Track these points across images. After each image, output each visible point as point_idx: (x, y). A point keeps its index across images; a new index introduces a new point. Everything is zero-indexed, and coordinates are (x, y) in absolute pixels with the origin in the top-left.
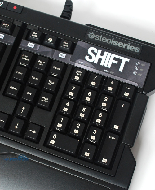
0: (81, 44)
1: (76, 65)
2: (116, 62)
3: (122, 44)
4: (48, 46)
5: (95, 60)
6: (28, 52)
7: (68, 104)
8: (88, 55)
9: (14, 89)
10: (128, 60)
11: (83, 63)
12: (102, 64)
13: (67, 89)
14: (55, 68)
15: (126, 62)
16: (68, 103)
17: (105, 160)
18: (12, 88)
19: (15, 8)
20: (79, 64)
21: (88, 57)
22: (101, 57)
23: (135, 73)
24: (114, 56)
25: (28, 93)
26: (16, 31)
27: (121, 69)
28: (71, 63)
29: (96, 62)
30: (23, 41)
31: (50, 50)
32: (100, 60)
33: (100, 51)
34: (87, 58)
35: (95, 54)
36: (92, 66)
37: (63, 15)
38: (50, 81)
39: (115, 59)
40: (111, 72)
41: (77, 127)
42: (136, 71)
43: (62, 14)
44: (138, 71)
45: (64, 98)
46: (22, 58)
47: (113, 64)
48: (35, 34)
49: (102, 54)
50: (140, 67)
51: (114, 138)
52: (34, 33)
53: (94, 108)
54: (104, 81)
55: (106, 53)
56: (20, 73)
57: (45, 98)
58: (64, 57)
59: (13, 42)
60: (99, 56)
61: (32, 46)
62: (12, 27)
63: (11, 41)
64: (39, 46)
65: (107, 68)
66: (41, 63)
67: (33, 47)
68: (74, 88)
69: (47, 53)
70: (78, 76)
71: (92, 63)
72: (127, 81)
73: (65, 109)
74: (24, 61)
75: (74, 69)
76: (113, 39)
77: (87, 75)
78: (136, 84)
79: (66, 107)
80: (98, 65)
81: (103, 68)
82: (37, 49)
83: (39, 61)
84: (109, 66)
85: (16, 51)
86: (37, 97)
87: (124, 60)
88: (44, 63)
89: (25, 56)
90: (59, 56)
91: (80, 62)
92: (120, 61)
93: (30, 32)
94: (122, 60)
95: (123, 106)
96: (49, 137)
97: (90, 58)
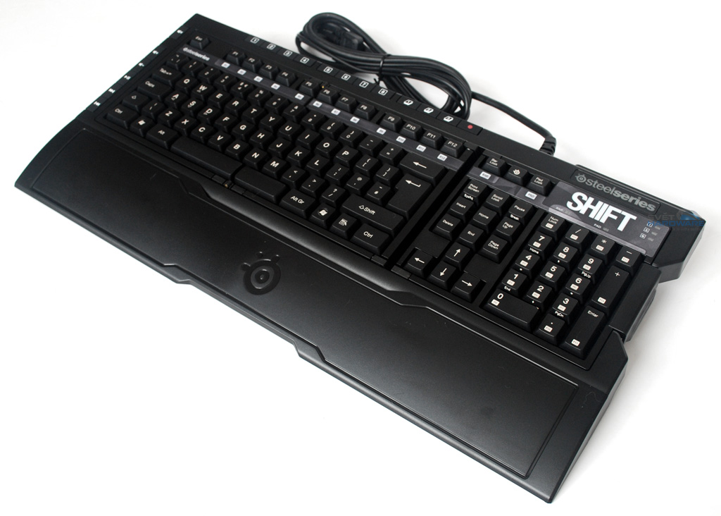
1: (551, 210)
2: (615, 217)
3: (628, 197)
4: (513, 180)
5: (582, 209)
6: (479, 182)
7: (529, 257)
8: (572, 201)
9: (449, 224)
10: (634, 218)
11: (562, 210)
12: (592, 216)
13: (531, 237)
14: (518, 208)
15: (631, 219)
16: (530, 256)
17: (576, 343)
18: (446, 222)
19: (470, 127)
20: (556, 211)
21: (571, 203)
22: (592, 207)
23: (643, 236)
24: (612, 208)
25: (469, 233)
26: (466, 155)
27: (621, 227)
28: (544, 207)
29: (583, 212)
30: (475, 169)
31: (513, 185)
32: (589, 211)
33: (591, 199)
34: (569, 204)
35: (584, 202)
36: (576, 216)
37: (545, 147)
38: (506, 223)
39: (613, 213)
40: (604, 229)
41: (538, 289)
42: (645, 233)
43: (543, 145)
44: (648, 235)
45: (525, 248)
46: (469, 187)
47: (609, 218)
48: (495, 161)
49: (594, 203)
50: (652, 229)
51: (595, 316)
52: (493, 160)
53: (571, 268)
54: (591, 238)
55: (600, 203)
56: (462, 206)
57: (494, 244)
58: (534, 198)
59: (458, 168)
60: (588, 205)
61: (487, 176)
62: (461, 151)
63: (456, 165)
64: (497, 178)
65: (598, 223)
66: (496, 198)
67: (488, 178)
68: (543, 238)
69: (509, 189)
70: (551, 223)
71: (577, 213)
72: (628, 245)
73: (524, 263)
74: (471, 192)
75: (546, 215)
76: (614, 188)
77: (566, 226)
78: (644, 252)
79: (526, 260)
80: (585, 217)
81: (593, 221)
82: (494, 182)
83: (495, 195)
84: (603, 221)
85: (461, 179)
86: (483, 240)
88: (501, 199)
89: (474, 187)
90: (527, 195)
91: (557, 208)
92: (621, 217)
93: (486, 159)
94: (624, 216)
95: (617, 274)
96: (492, 295)
97: (575, 205)
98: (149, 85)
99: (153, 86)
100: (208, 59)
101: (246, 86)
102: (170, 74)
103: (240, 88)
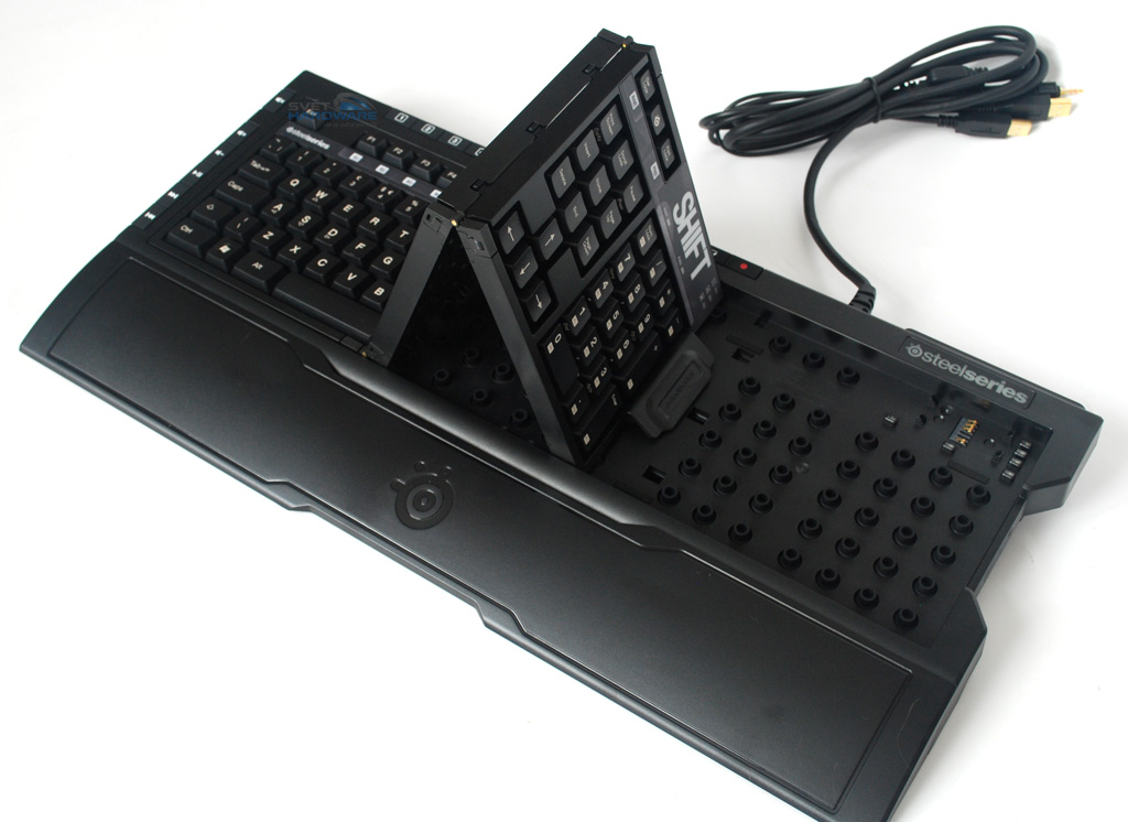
19: (744, 267)
37: (858, 299)
43: (856, 296)
98: (235, 187)
99: (240, 189)
100: (327, 147)
101: (390, 193)
102: (267, 170)
103: (380, 197)
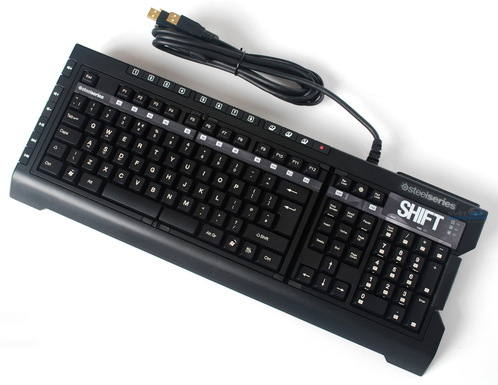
0: (393, 196)
1: (388, 219)
2: (430, 219)
4: (358, 195)
5: (408, 215)
6: (336, 201)
7: (377, 263)
8: (401, 209)
9: (321, 242)
10: (443, 218)
11: (394, 218)
12: (415, 220)
13: (377, 247)
14: (366, 222)
15: (441, 220)
16: (378, 261)
17: (414, 325)
18: (319, 241)
19: (322, 147)
21: (400, 211)
22: (414, 212)
23: (449, 233)
24: (428, 212)
25: (336, 247)
26: (324, 175)
27: (435, 228)
28: (382, 217)
29: (409, 218)
30: (331, 188)
31: (359, 200)
32: (413, 216)
33: (413, 206)
34: (399, 212)
35: (408, 209)
36: (404, 221)
38: (359, 236)
39: (429, 215)
40: (424, 230)
41: (386, 287)
42: (450, 230)
44: (453, 231)
45: (374, 255)
46: (330, 208)
47: (426, 221)
48: (345, 181)
49: (415, 209)
50: (455, 226)
51: (424, 302)
52: (343, 180)
53: (405, 268)
54: (416, 239)
55: (419, 208)
56: (328, 225)
57: (353, 254)
58: (375, 210)
59: (319, 189)
60: (412, 211)
61: (340, 194)
63: (317, 186)
64: (347, 195)
65: (419, 225)
66: (350, 215)
67: (341, 196)
68: (385, 245)
69: (357, 203)
70: (389, 232)
71: (405, 219)
72: (440, 241)
73: (375, 268)
74: (332, 212)
75: (386, 223)
77: (399, 232)
78: (450, 245)
79: (376, 265)
80: (410, 222)
81: (416, 225)
82: (346, 199)
83: (349, 213)
84: (422, 224)
85: (323, 198)
86: (345, 253)
87: (439, 217)
88: (353, 215)
89: (334, 206)
90: (370, 208)
91: (391, 217)
92: (434, 218)
93: (339, 178)
94: (436, 218)
95: (435, 268)
96: (357, 297)
97: (403, 212)
98: (64, 132)
99: (67, 133)
100: (102, 97)
101: (143, 126)
102: (77, 119)
103: (139, 129)
